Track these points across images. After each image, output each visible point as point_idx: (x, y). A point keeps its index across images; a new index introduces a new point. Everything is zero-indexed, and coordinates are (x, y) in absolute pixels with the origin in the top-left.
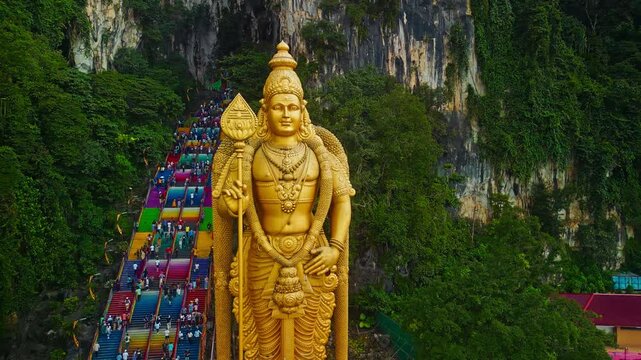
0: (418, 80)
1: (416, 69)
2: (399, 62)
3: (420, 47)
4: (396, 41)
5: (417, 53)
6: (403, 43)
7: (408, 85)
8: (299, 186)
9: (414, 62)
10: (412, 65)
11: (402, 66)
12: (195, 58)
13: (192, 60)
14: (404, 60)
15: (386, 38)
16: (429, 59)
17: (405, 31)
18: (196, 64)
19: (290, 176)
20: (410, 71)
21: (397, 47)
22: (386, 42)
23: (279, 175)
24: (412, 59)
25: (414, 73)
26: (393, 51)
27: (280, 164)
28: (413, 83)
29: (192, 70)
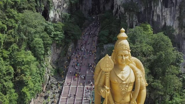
0: (165, 22)
1: (165, 19)
2: (158, 16)
3: (167, 10)
4: (158, 8)
5: (165, 12)
6: (160, 9)
7: (161, 24)
8: (127, 86)
9: (164, 16)
10: (163, 17)
11: (160, 17)
12: (85, 8)
13: (84, 9)
14: (160, 15)
15: (154, 7)
16: (170, 15)
17: (161, 4)
18: (85, 10)
19: (124, 82)
20: (162, 19)
21: (158, 10)
22: (154, 8)
23: (120, 82)
24: (164, 15)
25: (164, 20)
26: (156, 12)
27: (120, 77)
28: (163, 24)
29: (84, 12)
